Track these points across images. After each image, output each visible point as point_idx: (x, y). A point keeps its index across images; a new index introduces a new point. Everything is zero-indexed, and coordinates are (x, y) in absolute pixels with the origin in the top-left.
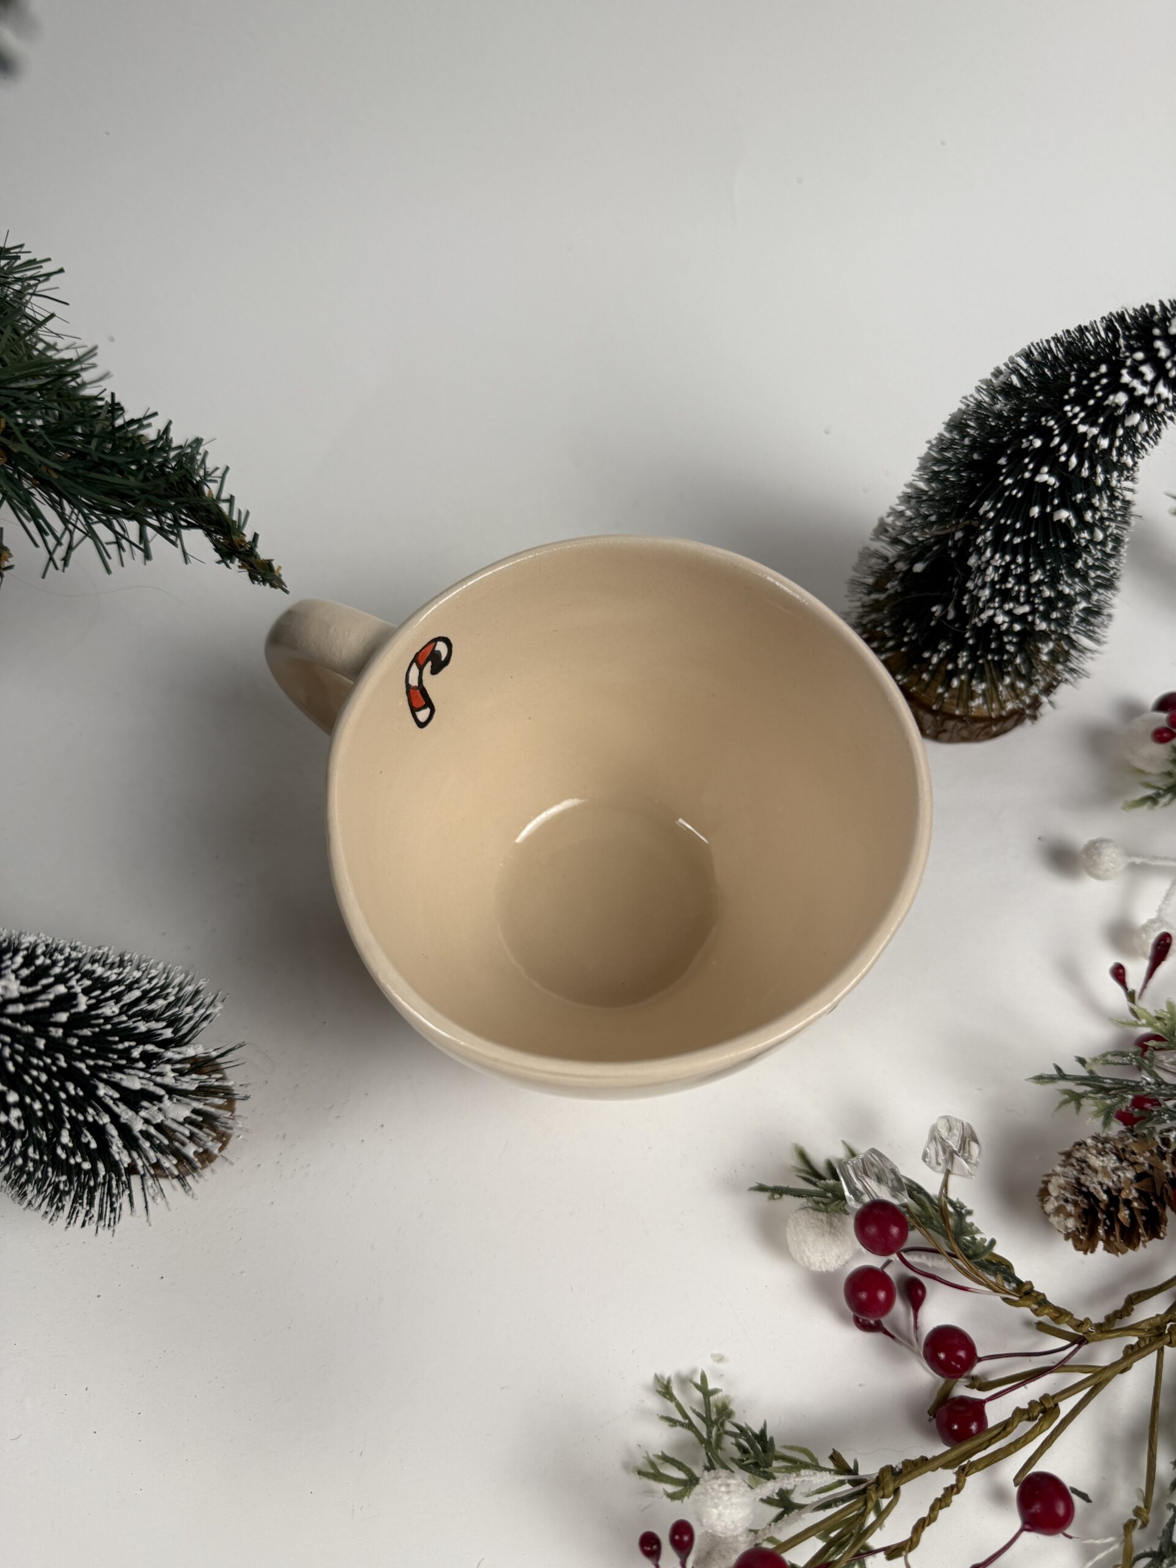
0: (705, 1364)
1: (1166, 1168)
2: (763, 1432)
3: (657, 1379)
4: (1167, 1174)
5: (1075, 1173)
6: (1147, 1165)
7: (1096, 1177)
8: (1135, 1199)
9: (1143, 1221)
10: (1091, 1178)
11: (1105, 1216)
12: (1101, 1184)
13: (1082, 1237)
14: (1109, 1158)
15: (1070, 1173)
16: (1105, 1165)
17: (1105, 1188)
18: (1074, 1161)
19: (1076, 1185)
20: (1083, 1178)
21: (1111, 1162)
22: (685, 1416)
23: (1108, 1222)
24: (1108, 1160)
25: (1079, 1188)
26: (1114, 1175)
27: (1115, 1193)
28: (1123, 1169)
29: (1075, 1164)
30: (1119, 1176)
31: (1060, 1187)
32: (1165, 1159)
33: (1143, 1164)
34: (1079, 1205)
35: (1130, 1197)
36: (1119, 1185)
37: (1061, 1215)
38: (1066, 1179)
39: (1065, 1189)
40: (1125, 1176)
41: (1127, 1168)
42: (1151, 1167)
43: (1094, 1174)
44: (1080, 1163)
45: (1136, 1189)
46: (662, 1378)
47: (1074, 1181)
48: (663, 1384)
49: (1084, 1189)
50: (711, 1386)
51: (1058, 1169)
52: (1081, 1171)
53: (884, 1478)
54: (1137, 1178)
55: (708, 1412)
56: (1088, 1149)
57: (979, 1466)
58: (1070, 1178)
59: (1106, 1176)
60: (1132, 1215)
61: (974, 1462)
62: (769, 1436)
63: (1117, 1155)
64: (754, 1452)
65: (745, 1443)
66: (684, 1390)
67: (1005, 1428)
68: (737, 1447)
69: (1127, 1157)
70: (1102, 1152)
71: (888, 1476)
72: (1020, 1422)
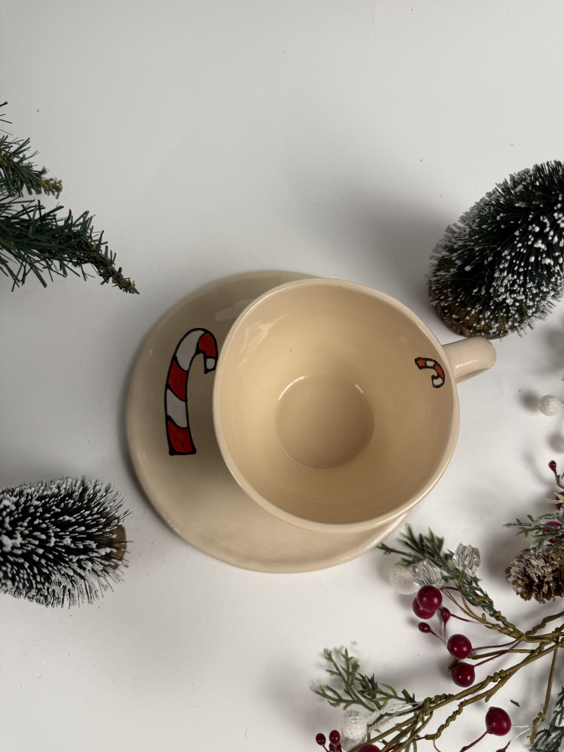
0: (347, 645)
2: (373, 679)
3: (326, 651)
5: (524, 565)
6: (558, 565)
8: (551, 581)
9: (554, 589)
10: (531, 569)
11: (536, 588)
12: (536, 574)
13: (524, 595)
14: (540, 560)
15: (521, 565)
16: (538, 564)
18: (524, 560)
19: (523, 572)
20: (527, 569)
21: (541, 563)
22: (338, 669)
23: (537, 590)
24: (540, 562)
25: (525, 574)
26: (542, 570)
27: (542, 579)
28: (547, 567)
29: (524, 562)
30: (545, 571)
31: (516, 572)
34: (524, 581)
35: (549, 580)
36: (544, 574)
37: (516, 585)
38: (519, 568)
39: (519, 573)
40: (547, 571)
41: (549, 566)
42: (560, 565)
43: (533, 568)
44: (526, 561)
45: (552, 577)
46: (328, 650)
47: (523, 570)
48: (328, 653)
49: (527, 574)
50: (350, 656)
51: (516, 563)
52: (527, 565)
53: (426, 704)
54: (553, 572)
55: (348, 668)
56: (531, 555)
57: (470, 703)
58: (522, 568)
59: (538, 570)
60: (549, 588)
61: (467, 700)
62: (375, 681)
63: (545, 559)
64: (368, 689)
65: (364, 684)
66: (337, 657)
67: (482, 685)
68: (360, 685)
69: (549, 560)
70: (537, 558)
71: (428, 704)
72: (490, 682)
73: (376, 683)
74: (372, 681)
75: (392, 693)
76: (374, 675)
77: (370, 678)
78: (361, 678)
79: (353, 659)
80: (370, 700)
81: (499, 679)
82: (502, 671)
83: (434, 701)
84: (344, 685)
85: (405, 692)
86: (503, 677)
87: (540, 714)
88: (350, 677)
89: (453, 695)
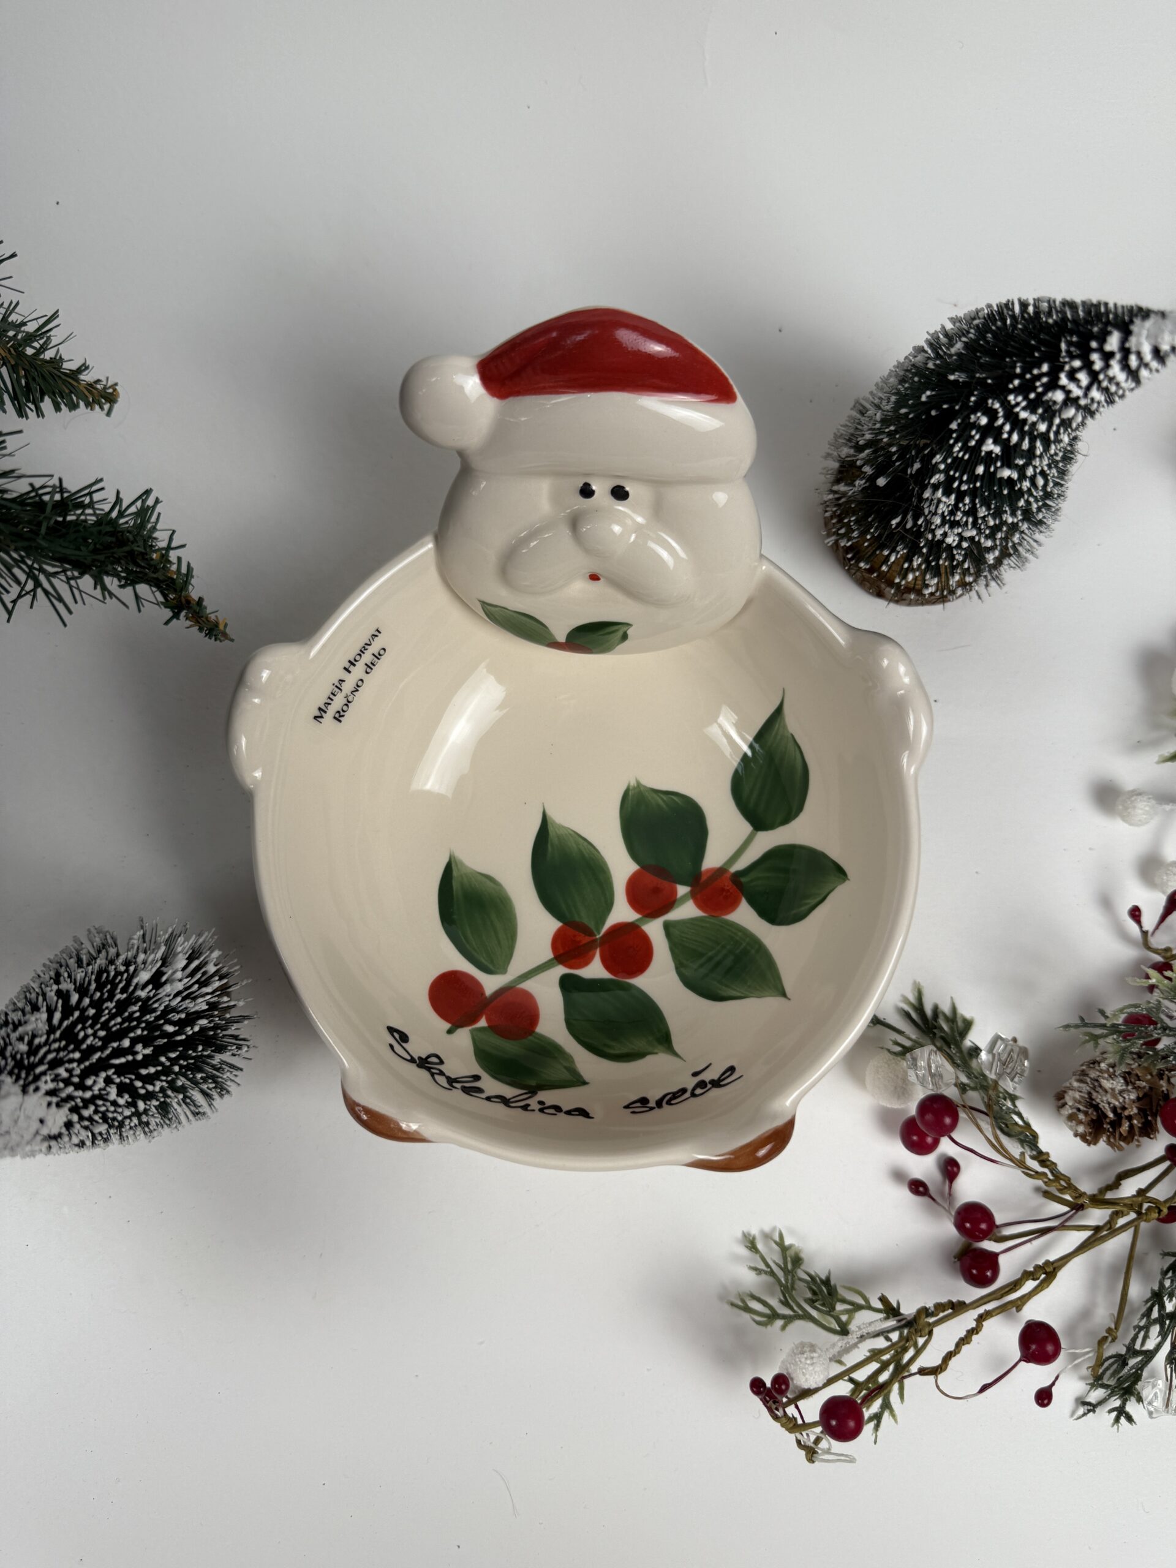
0: (783, 1224)
1: (1162, 1086)
2: (828, 1278)
3: (745, 1235)
4: (1163, 1091)
5: (1088, 1088)
6: (1147, 1088)
7: (1106, 1096)
8: (1135, 1114)
9: (1139, 1127)
10: (1101, 1095)
11: (1109, 1126)
12: (1109, 1103)
13: (1088, 1138)
14: (1117, 1080)
15: (1085, 1089)
16: (1114, 1087)
17: (1112, 1105)
18: (1088, 1080)
19: (1088, 1100)
20: (1095, 1095)
21: (1118, 1084)
22: (765, 1263)
23: (1111, 1130)
25: (1091, 1104)
26: (1120, 1096)
27: (1119, 1111)
28: (1129, 1091)
29: (1090, 1083)
30: (1124, 1098)
31: (1075, 1100)
32: (1162, 1079)
33: (1144, 1087)
34: (1089, 1115)
35: (1132, 1113)
36: (1123, 1104)
37: (1073, 1121)
38: (1080, 1094)
39: (1079, 1102)
40: (1129, 1098)
42: (1151, 1088)
43: (1103, 1093)
44: (1093, 1082)
45: (1137, 1107)
46: (749, 1233)
47: (1086, 1096)
48: (749, 1238)
49: (1094, 1103)
50: (787, 1242)
51: (1076, 1084)
52: (1094, 1088)
53: (920, 1318)
54: (1139, 1099)
55: (785, 1263)
56: (1101, 1071)
57: (994, 1314)
58: (1084, 1093)
59: (1114, 1097)
60: (1131, 1126)
61: (989, 1311)
62: (832, 1283)
63: (1125, 1078)
64: (822, 1295)
65: (814, 1287)
66: (766, 1245)
67: (1015, 1285)
68: (807, 1290)
69: (1133, 1080)
70: (1112, 1076)
71: (923, 1316)
72: (1027, 1280)
73: (835, 1286)
74: (827, 1282)
75: (862, 1302)
76: (829, 1273)
77: (823, 1277)
78: (808, 1278)
79: (793, 1248)
80: (826, 1314)
81: (1043, 1276)
82: (1047, 1263)
83: (933, 1312)
84: (778, 1289)
85: (883, 1299)
86: (1050, 1272)
87: (1109, 1330)
88: (790, 1277)
89: (964, 1303)
